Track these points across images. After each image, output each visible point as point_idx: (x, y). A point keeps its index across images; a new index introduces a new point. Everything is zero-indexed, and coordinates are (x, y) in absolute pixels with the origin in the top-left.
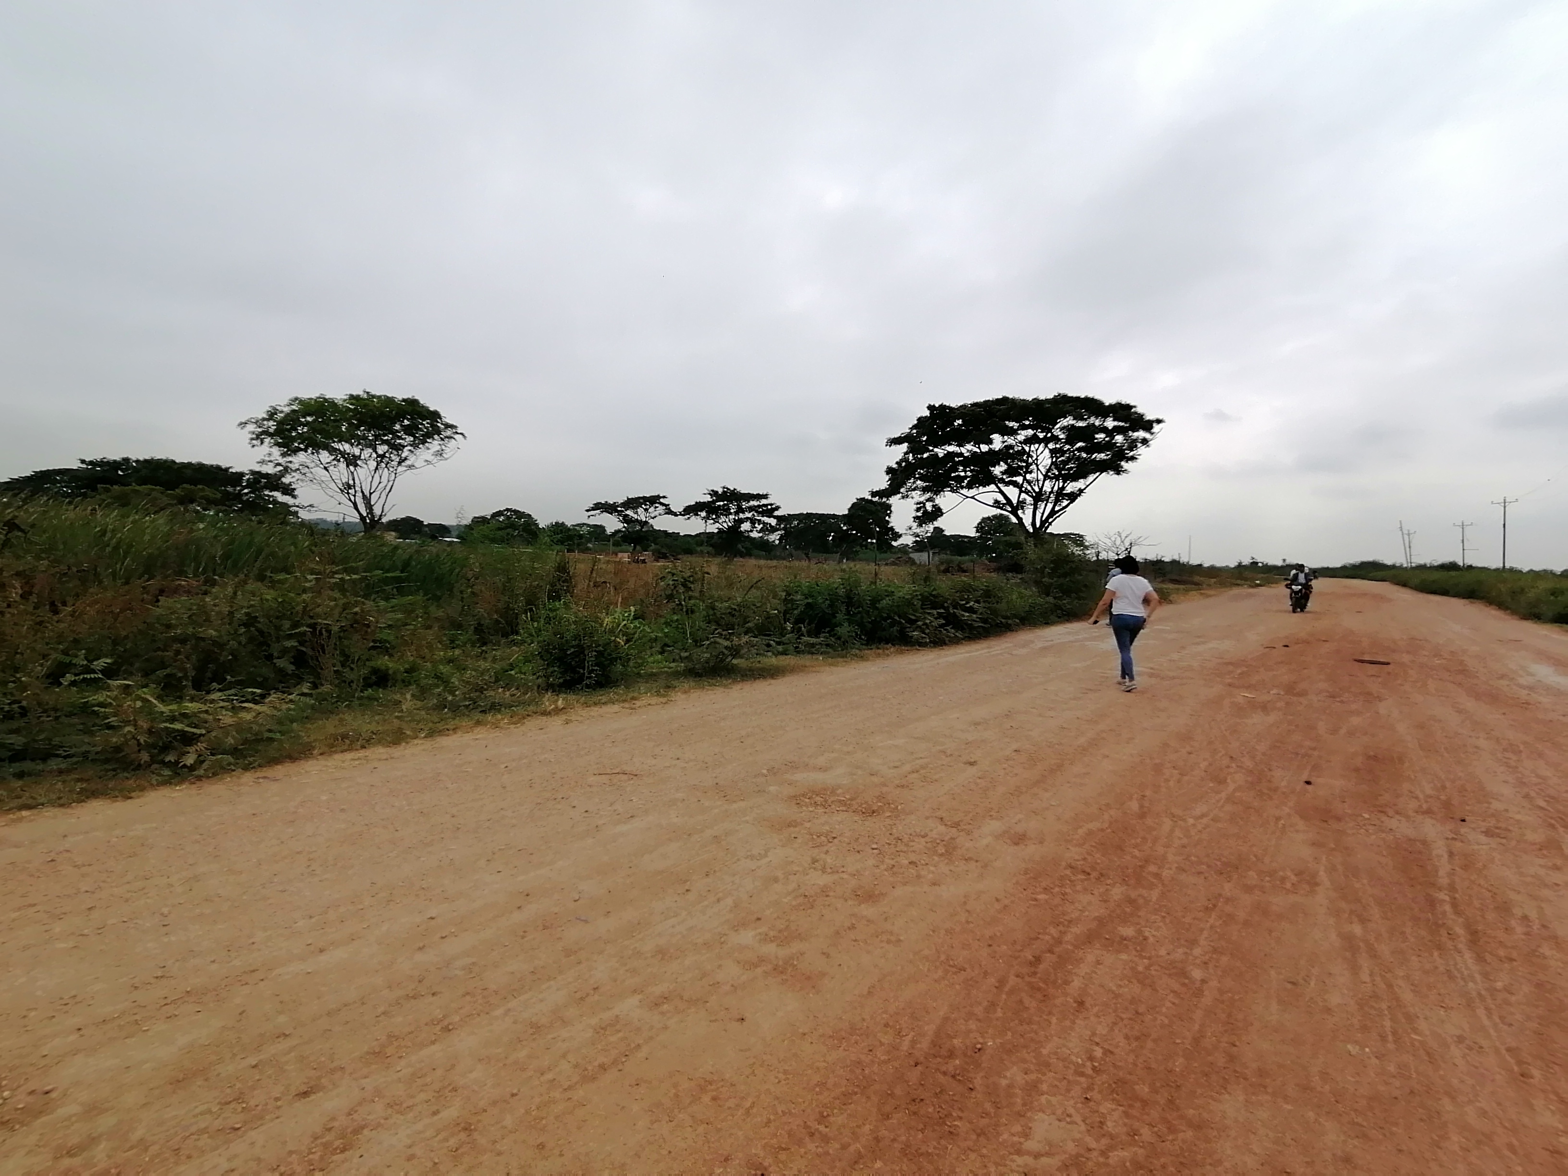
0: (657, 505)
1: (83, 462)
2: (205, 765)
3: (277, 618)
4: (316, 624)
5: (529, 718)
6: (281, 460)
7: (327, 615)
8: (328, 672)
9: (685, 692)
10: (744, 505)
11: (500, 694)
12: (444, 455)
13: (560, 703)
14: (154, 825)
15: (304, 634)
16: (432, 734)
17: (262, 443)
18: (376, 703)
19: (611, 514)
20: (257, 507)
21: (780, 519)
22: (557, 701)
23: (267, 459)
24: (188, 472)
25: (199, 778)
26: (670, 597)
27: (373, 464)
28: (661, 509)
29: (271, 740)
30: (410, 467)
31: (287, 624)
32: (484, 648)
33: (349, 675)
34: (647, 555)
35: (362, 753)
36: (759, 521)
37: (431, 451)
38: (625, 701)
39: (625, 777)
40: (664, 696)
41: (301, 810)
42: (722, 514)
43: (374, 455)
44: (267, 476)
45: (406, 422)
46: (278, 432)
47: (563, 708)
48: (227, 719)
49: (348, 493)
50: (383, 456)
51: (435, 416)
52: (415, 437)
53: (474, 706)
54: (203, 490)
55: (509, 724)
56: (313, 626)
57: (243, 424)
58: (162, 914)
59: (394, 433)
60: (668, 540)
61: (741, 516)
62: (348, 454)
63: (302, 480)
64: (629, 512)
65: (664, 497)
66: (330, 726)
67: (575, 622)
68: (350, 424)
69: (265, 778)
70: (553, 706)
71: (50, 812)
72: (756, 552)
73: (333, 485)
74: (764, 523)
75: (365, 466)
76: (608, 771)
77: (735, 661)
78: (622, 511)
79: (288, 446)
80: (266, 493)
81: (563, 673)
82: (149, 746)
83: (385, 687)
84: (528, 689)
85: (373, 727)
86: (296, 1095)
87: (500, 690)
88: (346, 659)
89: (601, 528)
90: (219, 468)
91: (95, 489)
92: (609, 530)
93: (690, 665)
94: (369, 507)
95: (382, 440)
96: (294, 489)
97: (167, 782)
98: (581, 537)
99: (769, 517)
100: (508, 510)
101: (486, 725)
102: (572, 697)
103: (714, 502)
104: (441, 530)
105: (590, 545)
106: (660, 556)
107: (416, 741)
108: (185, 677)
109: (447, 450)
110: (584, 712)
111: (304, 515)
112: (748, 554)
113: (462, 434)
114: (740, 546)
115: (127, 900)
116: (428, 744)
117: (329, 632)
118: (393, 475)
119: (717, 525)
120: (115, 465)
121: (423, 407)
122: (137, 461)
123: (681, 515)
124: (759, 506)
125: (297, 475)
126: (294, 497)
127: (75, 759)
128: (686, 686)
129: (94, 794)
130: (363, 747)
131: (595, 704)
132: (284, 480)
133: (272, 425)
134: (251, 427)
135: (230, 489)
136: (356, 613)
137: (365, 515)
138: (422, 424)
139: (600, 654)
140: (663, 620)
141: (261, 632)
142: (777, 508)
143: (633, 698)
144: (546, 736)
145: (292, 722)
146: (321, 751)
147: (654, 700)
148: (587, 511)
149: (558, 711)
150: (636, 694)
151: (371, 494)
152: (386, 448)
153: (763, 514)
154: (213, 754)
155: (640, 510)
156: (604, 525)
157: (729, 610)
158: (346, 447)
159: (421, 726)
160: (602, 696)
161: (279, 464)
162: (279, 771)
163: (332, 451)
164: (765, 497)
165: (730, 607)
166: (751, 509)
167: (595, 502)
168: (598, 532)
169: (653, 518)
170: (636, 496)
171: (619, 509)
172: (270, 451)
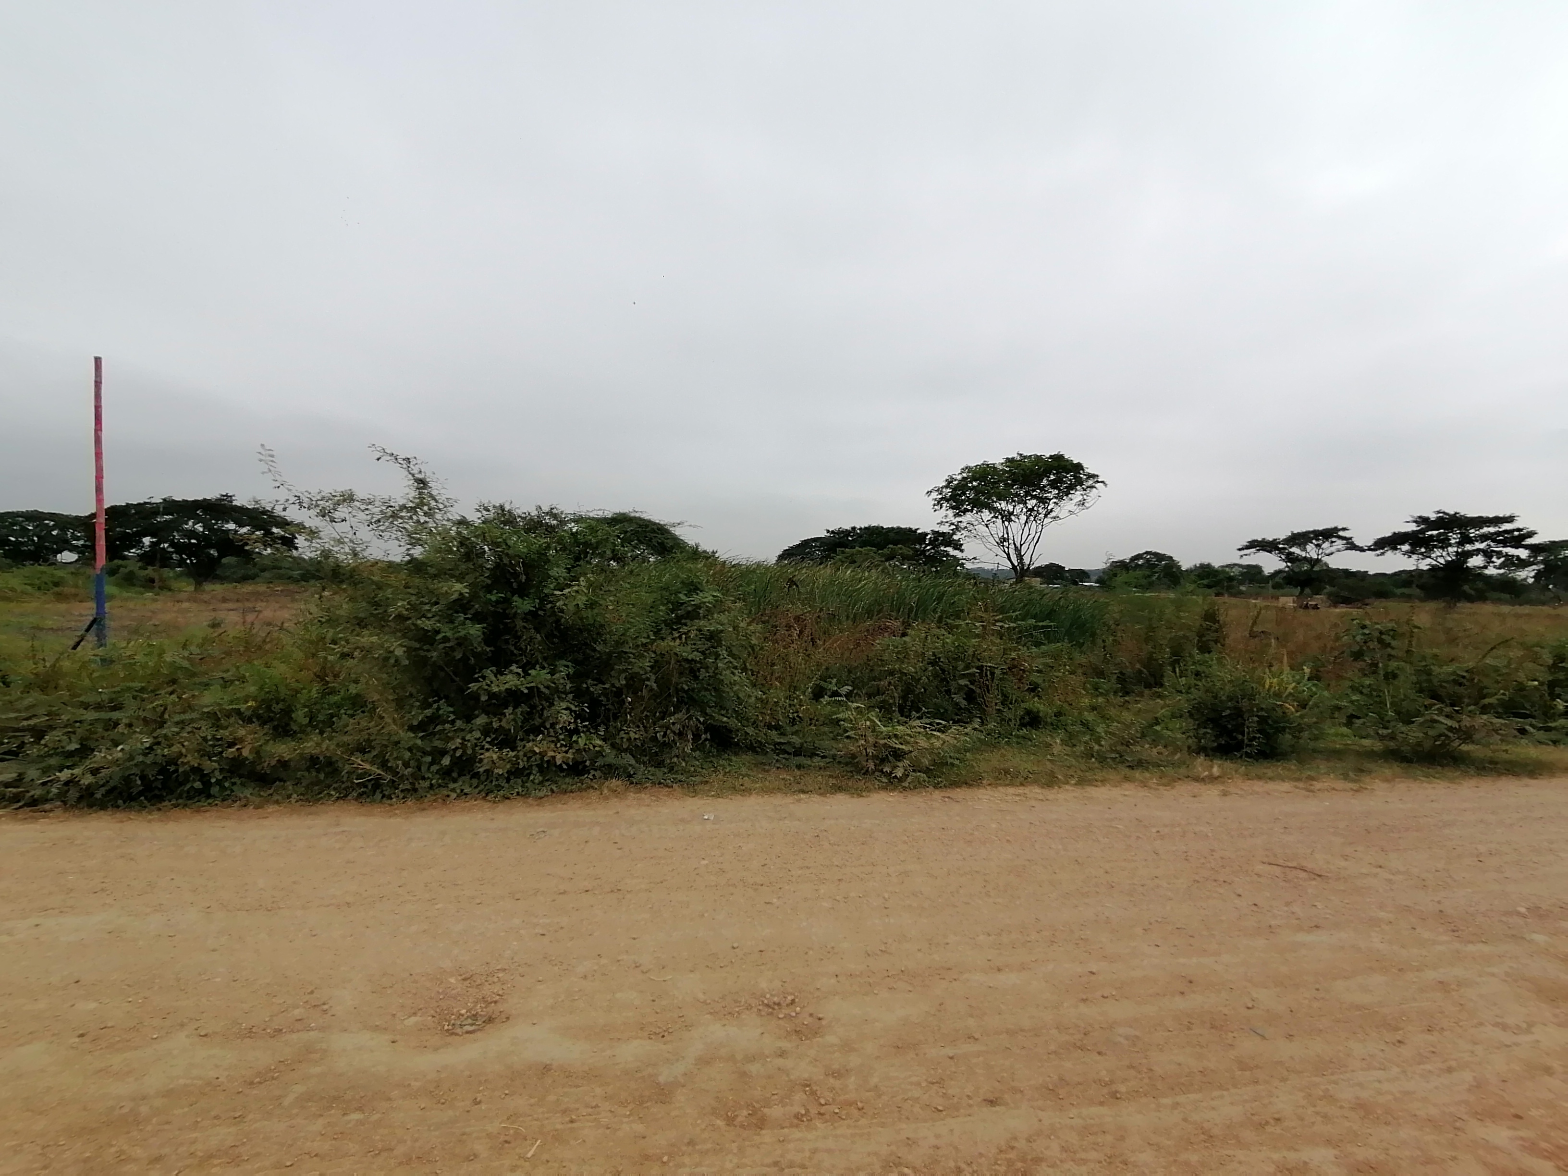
0: (1334, 539)
1: (828, 531)
2: (909, 779)
3: (954, 659)
4: (982, 666)
5: (1180, 782)
6: (955, 521)
7: (991, 658)
8: (991, 710)
9: (1387, 780)
10: (1473, 533)
11: (1147, 751)
12: (1086, 504)
13: (1216, 771)
14: (878, 822)
15: (973, 675)
16: (1082, 782)
17: (941, 507)
18: (1030, 743)
19: (1270, 552)
20: (935, 560)
21: (1536, 549)
22: (1212, 767)
23: (945, 520)
24: (892, 534)
25: (904, 788)
26: (1358, 656)
27: (1023, 518)
28: (1339, 544)
29: (952, 765)
30: (1056, 518)
31: (961, 665)
32: (1127, 698)
33: (1008, 714)
34: (1318, 599)
35: (1021, 790)
36: (1499, 554)
37: (1074, 501)
38: (1298, 780)
39: (1303, 875)
40: (1354, 781)
41: (976, 833)
42: (1435, 546)
43: (1025, 510)
44: (943, 534)
45: (1052, 477)
46: (953, 497)
47: (1218, 777)
48: (923, 743)
49: (1003, 546)
50: (1032, 510)
51: (1079, 467)
52: (1059, 490)
53: (1121, 759)
54: (901, 548)
55: (1158, 784)
56: (980, 668)
57: (929, 493)
58: (884, 898)
59: (1042, 488)
60: (1350, 581)
61: (1468, 547)
62: (1004, 511)
63: (968, 537)
64: (1293, 550)
65: (1344, 529)
66: (993, 759)
67: (1231, 682)
68: (1006, 485)
69: (949, 797)
70: (1207, 773)
71: (816, 798)
72: (1496, 595)
73: (991, 539)
74: (1507, 555)
75: (1017, 520)
76: (1281, 862)
77: (1465, 748)
78: (1284, 549)
79: (959, 508)
80: (942, 548)
81: (1217, 737)
82: (874, 757)
83: (1037, 729)
84: (1178, 749)
85: (1029, 766)
86: (985, 1100)
87: (1147, 746)
88: (1006, 700)
89: (1258, 569)
91: (835, 552)
92: (1268, 570)
93: (1392, 744)
94: (1020, 557)
95: (1031, 495)
96: (962, 545)
97: (885, 788)
98: (1231, 579)
99: (1517, 548)
100: (1147, 553)
101: (1134, 782)
102: (1228, 764)
103: (1422, 531)
104: (1082, 575)
105: (1243, 588)
106: (1337, 600)
107: (1067, 787)
108: (895, 703)
109: (1089, 499)
110: (1247, 785)
111: (968, 566)
112: (1480, 597)
113: (1102, 482)
114: (1466, 588)
115: (862, 880)
116: (1078, 792)
117: (993, 674)
118: (1040, 526)
119: (1428, 561)
120: (847, 533)
121: (1068, 460)
122: (860, 529)
123: (1370, 549)
124: (1499, 534)
125: (965, 532)
126: (962, 551)
127: (828, 760)
128: (1388, 772)
129: (839, 789)
130: (1022, 784)
131: (1259, 778)
132: (955, 537)
133: (948, 492)
134: (935, 495)
135: (918, 546)
136: (1013, 659)
137: (1016, 564)
138: (1066, 477)
139: (1263, 720)
140: (1348, 683)
141: (943, 671)
142: (1531, 534)
143: (1310, 778)
144: (1200, 806)
145: (966, 751)
146: (989, 782)
147: (1340, 784)
148: (1240, 550)
149: (1213, 779)
150: (1312, 774)
151: (1021, 545)
152: (1034, 502)
153: (1504, 543)
154: (914, 771)
155: (1310, 547)
156: (1260, 564)
157: (1453, 677)
158: (1002, 505)
159: (1071, 772)
161: (953, 524)
162: (959, 793)
163: (992, 509)
164: (1510, 519)
165: (1454, 673)
166: (1484, 538)
167: (1250, 540)
168: (1253, 573)
169: (1328, 555)
170: (1304, 530)
171: (1281, 546)
172: (946, 513)
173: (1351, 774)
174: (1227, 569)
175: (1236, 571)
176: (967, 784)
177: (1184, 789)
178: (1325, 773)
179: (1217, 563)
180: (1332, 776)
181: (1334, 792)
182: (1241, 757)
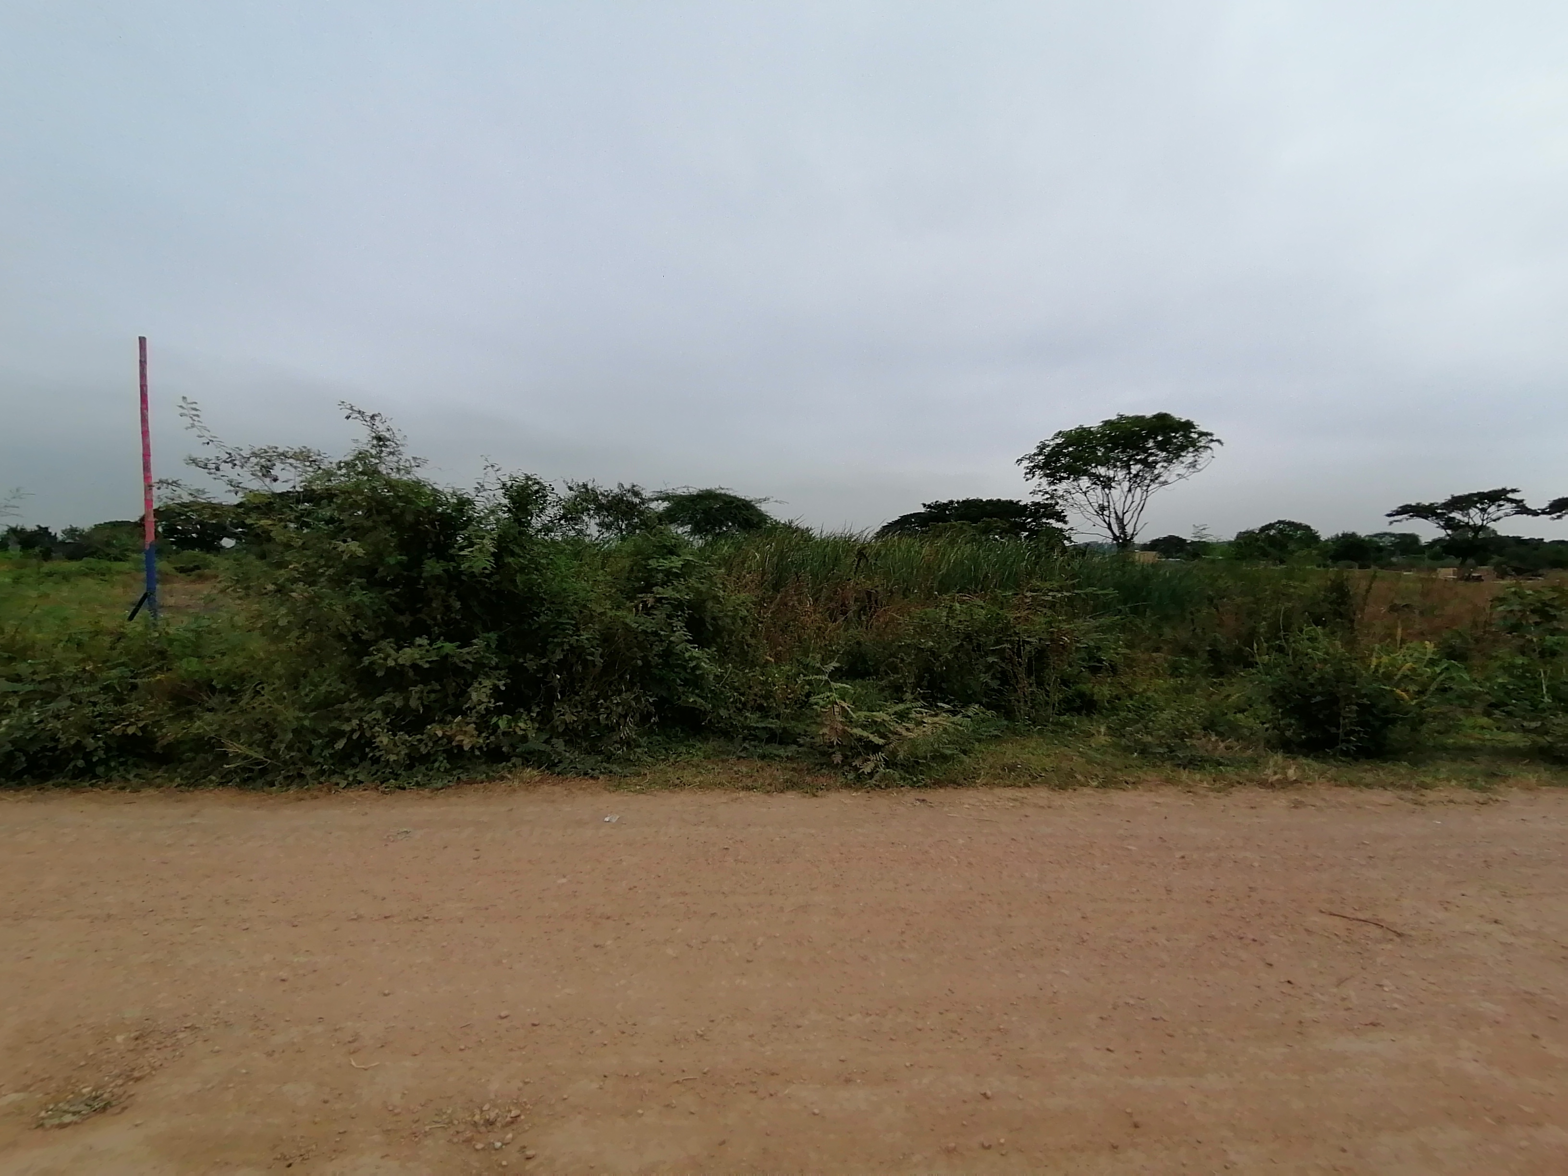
0: (1502, 503)
1: (924, 505)
2: (879, 777)
4: (1019, 641)
5: (1239, 786)
6: (1051, 489)
7: (1032, 633)
8: (1023, 692)
9: (1528, 789)
11: (1211, 744)
12: (1198, 466)
13: (1293, 773)
14: (814, 832)
15: (1005, 651)
16: (1106, 784)
17: (1034, 476)
18: (1067, 731)
19: (1426, 518)
20: (1040, 533)
22: (1289, 768)
23: (1037, 489)
25: (870, 787)
26: (1515, 628)
27: (1126, 485)
28: (1508, 507)
30: (1165, 483)
31: (990, 639)
33: (1043, 697)
34: (1482, 571)
35: (1020, 793)
37: (1184, 465)
38: (1406, 787)
40: (1483, 790)
41: (932, 851)
43: (1128, 476)
44: (1040, 505)
45: (1160, 438)
46: (1046, 465)
47: (1296, 781)
49: (1103, 515)
50: (1136, 476)
51: (1188, 426)
52: (1168, 452)
53: (1169, 756)
55: (1208, 790)
56: (1016, 643)
57: (1019, 461)
59: (1145, 450)
60: (1523, 550)
62: (1104, 477)
63: (1069, 507)
64: (1454, 515)
65: (1514, 491)
66: (1010, 751)
67: (1324, 662)
68: (1106, 448)
70: (1279, 776)
73: (1090, 509)
75: (1118, 487)
76: (1348, 911)
78: (1444, 514)
79: (1054, 477)
80: (1044, 520)
81: (1305, 729)
82: (843, 748)
83: (1085, 714)
84: (1252, 743)
85: (1046, 762)
87: (1214, 739)
88: (1044, 680)
89: (1414, 539)
90: (1011, 502)
91: (931, 527)
92: (1425, 539)
94: (1122, 527)
95: (1135, 459)
96: (1065, 516)
97: (847, 786)
98: (1380, 549)
100: (1280, 522)
102: (1312, 765)
105: (1394, 559)
106: (1506, 571)
107: (1086, 790)
109: (1200, 460)
110: (1332, 794)
111: (1075, 539)
113: (1218, 441)
116: (1094, 797)
117: (1024, 650)
118: (1146, 493)
120: (945, 507)
121: (1175, 419)
122: (958, 502)
123: (1544, 512)
125: (1064, 502)
126: (1066, 522)
128: (1532, 779)
131: (1352, 784)
132: (1055, 508)
133: (1040, 459)
134: (1026, 463)
135: (1018, 519)
136: (1053, 633)
137: (1118, 534)
138: (1175, 437)
139: (1365, 709)
140: (1497, 663)
141: (979, 646)
143: (1424, 786)
144: (1256, 820)
145: (976, 742)
146: (986, 781)
147: (1462, 794)
148: (1389, 515)
149: (1285, 784)
150: (1428, 780)
151: (1123, 515)
152: (1139, 467)
154: (887, 766)
155: (1473, 512)
156: (1417, 533)
158: (1102, 470)
159: (1098, 771)
160: (1366, 772)
161: (1047, 493)
162: (941, 795)
163: (1091, 475)
167: (1401, 505)
168: (1409, 543)
169: (1494, 520)
170: (1467, 493)
171: (1439, 511)
172: (1040, 481)
173: (1481, 781)
174: (1375, 539)
175: (1387, 541)
176: (956, 784)
177: (1241, 796)
178: (1444, 779)
179: (1363, 531)
180: (1453, 783)
181: (1452, 805)
182: (1334, 755)
